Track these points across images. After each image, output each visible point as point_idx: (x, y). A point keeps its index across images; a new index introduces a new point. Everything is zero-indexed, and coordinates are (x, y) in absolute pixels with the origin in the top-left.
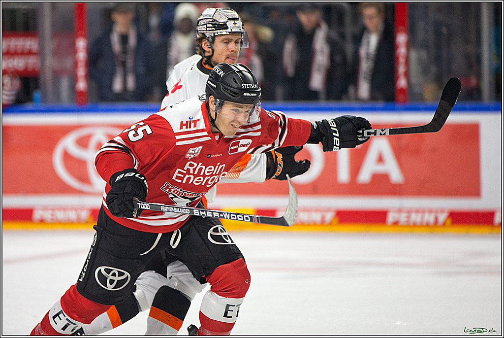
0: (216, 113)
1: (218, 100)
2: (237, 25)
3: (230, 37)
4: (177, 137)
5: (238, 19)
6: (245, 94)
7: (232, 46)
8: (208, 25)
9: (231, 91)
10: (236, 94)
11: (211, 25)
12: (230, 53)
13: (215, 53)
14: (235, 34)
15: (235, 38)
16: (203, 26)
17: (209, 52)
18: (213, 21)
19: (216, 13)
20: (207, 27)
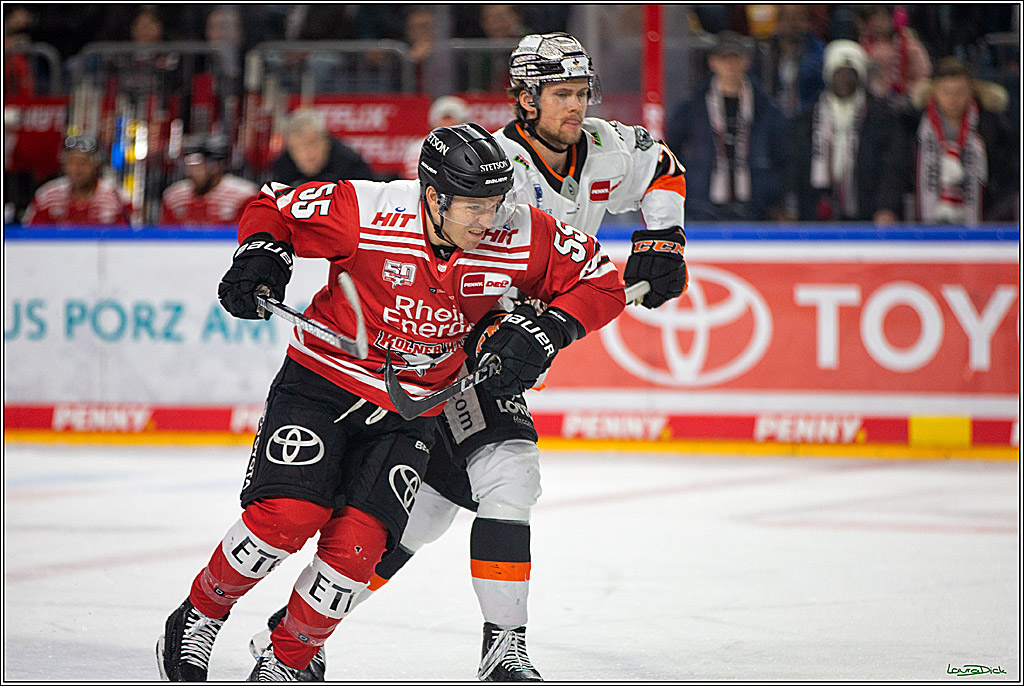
0: (442, 218)
1: (443, 195)
2: (579, 65)
3: (567, 86)
4: (363, 236)
5: (581, 53)
6: (488, 182)
7: (572, 101)
8: (529, 67)
9: (464, 180)
10: (473, 183)
11: (534, 67)
12: (569, 115)
13: (543, 115)
14: (576, 80)
15: (577, 87)
16: (520, 68)
17: (533, 112)
18: (537, 59)
19: (543, 45)
20: (528, 70)
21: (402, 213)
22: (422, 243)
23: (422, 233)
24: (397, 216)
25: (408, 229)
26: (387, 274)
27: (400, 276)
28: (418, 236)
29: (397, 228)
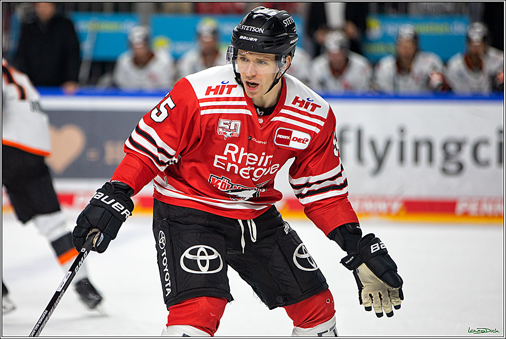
21: (227, 85)
22: (244, 103)
23: (244, 96)
24: (223, 87)
25: (233, 94)
26: (221, 130)
27: (229, 130)
28: (240, 99)
29: (225, 95)
